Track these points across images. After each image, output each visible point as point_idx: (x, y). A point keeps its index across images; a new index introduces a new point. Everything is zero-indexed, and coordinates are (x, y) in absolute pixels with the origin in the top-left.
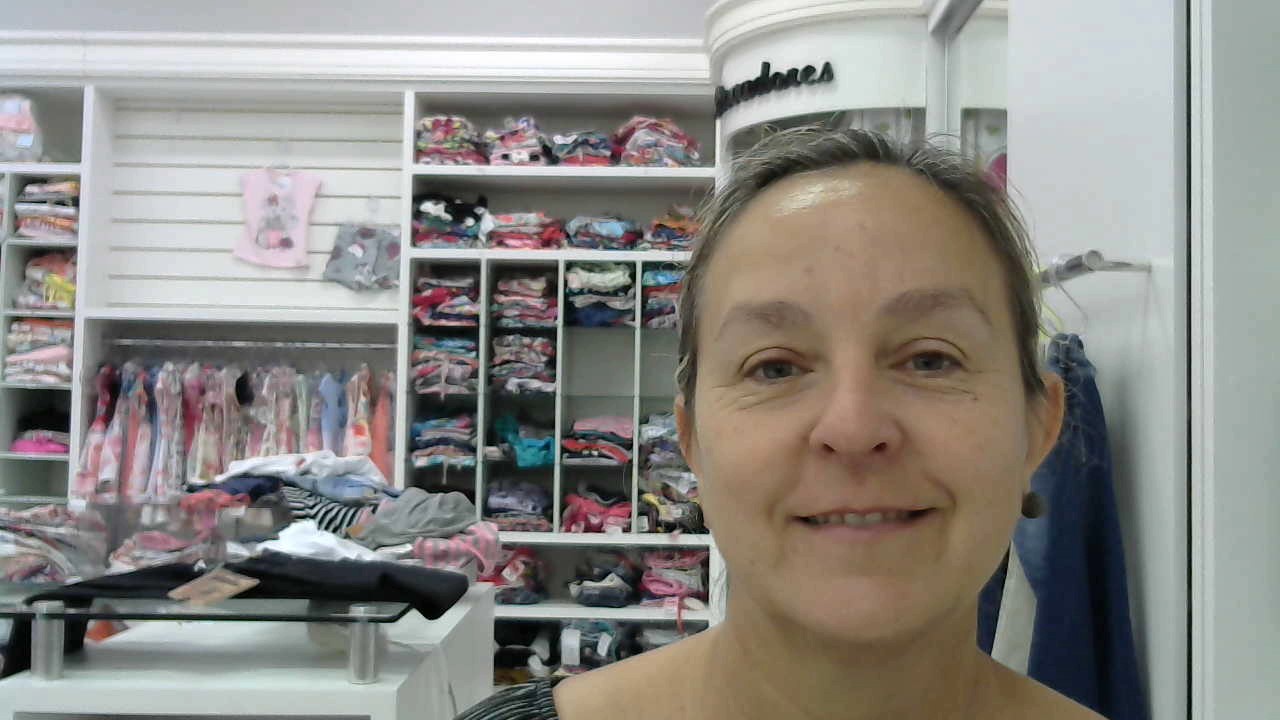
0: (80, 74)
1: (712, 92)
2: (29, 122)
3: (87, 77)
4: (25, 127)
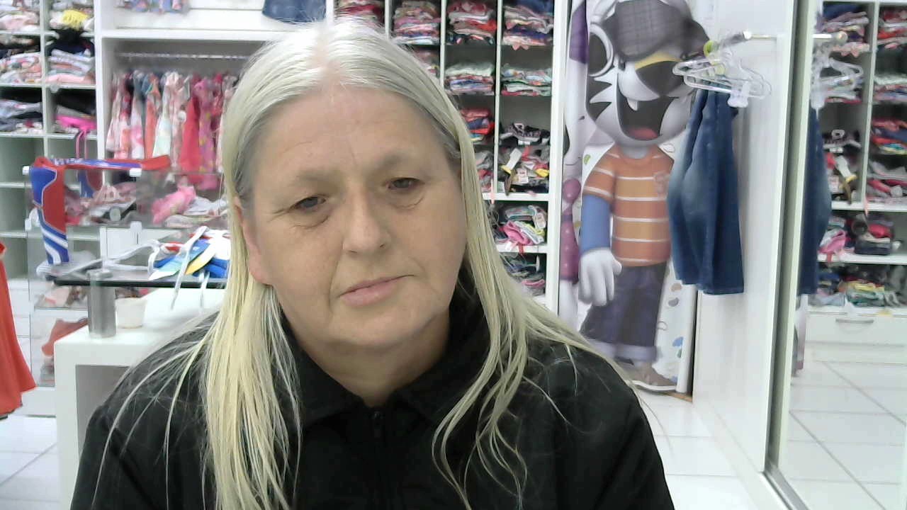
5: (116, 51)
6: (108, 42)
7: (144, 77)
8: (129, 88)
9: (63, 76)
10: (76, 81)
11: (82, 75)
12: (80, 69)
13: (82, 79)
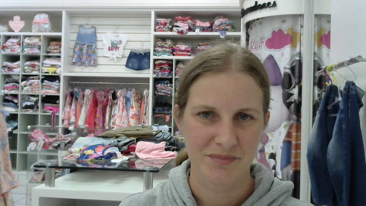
0: (62, 7)
1: (240, 10)
2: (48, 21)
3: (64, 8)
4: (46, 22)
5: (68, 81)
6: (65, 77)
7: (77, 91)
8: (72, 95)
9: (48, 90)
10: (52, 92)
11: (55, 90)
12: (54, 88)
13: (55, 92)
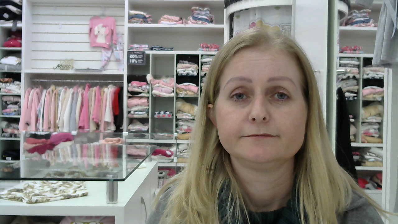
5: (31, 78)
6: (27, 74)
